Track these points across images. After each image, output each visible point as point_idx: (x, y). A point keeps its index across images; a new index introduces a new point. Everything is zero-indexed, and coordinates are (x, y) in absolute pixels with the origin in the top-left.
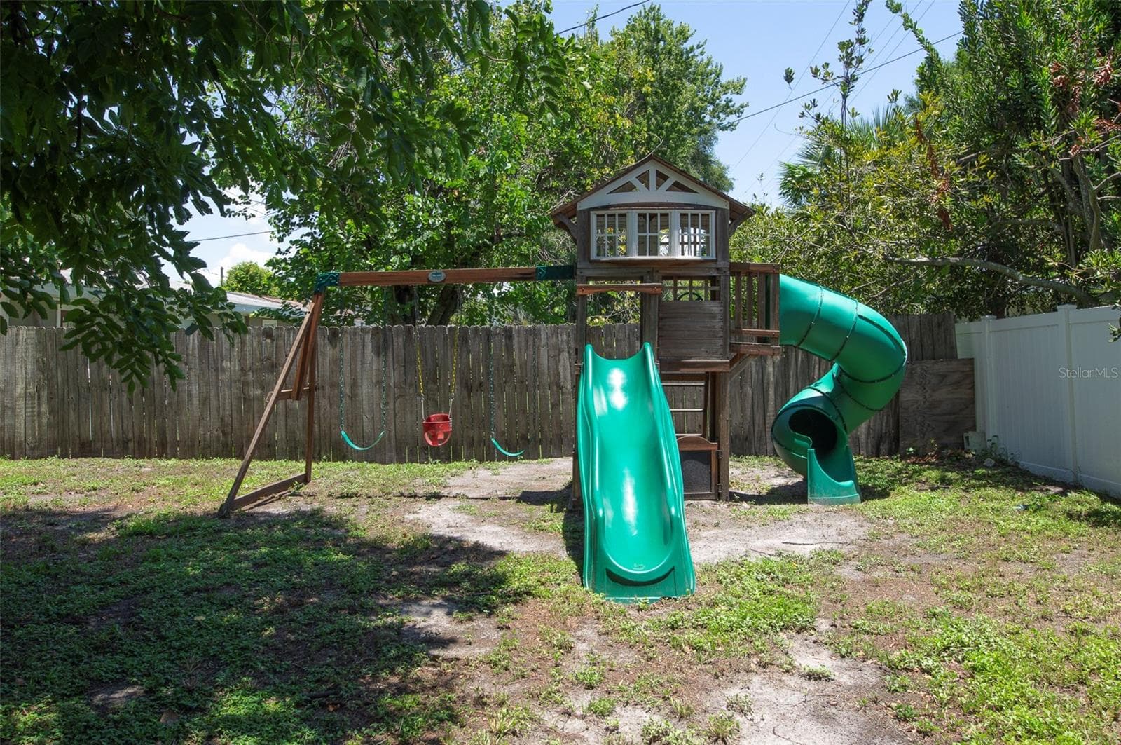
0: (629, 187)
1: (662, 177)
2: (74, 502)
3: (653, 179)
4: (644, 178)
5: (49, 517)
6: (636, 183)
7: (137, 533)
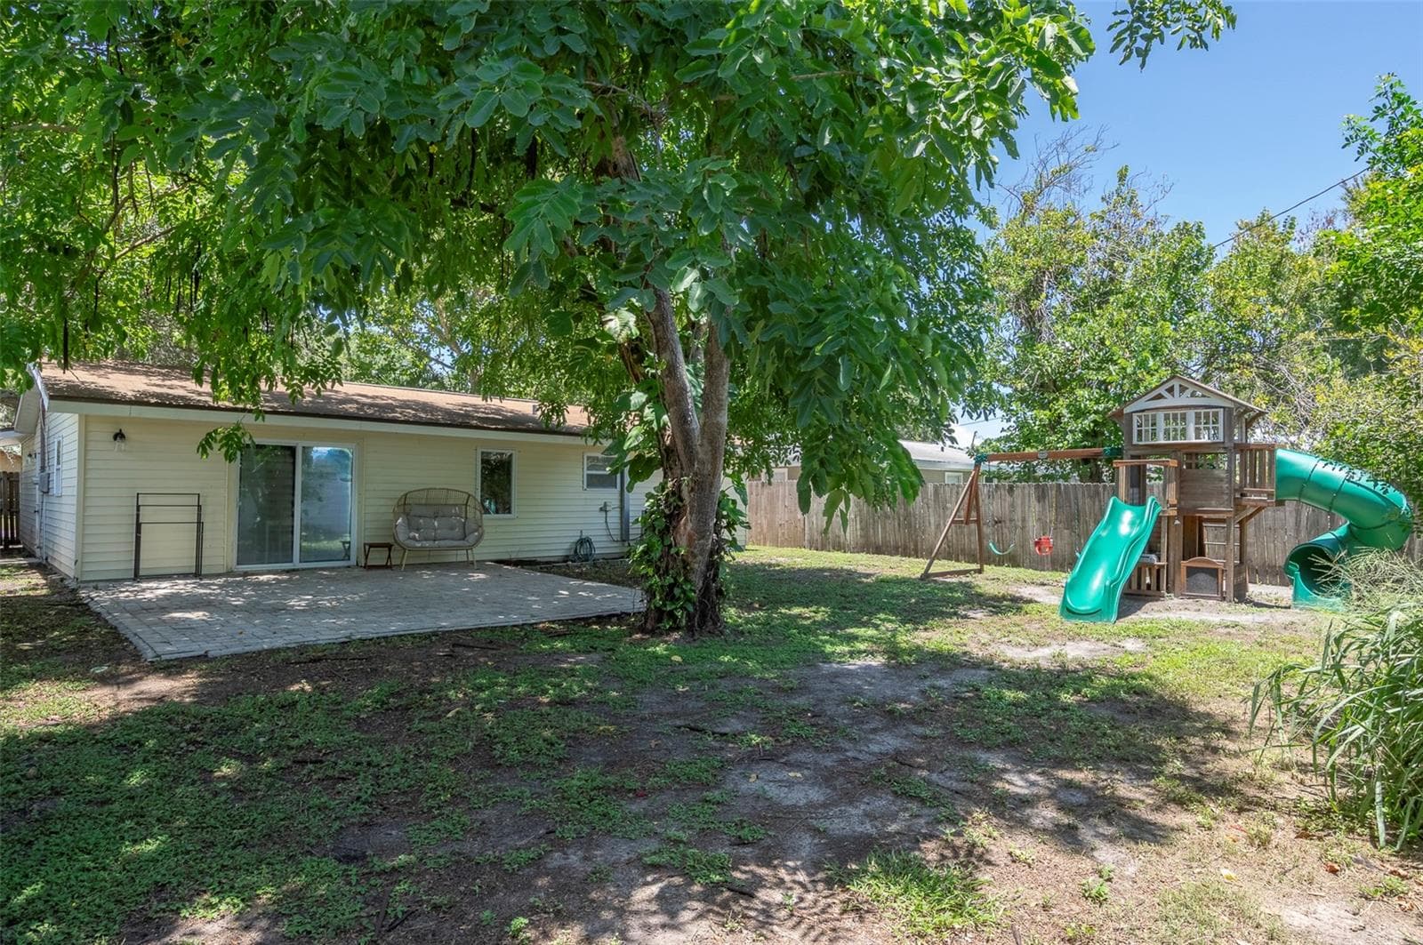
0: (1160, 397)
1: (1183, 389)
2: (861, 569)
3: (1177, 389)
4: (1170, 390)
5: (850, 572)
6: (1166, 394)
7: (882, 581)
